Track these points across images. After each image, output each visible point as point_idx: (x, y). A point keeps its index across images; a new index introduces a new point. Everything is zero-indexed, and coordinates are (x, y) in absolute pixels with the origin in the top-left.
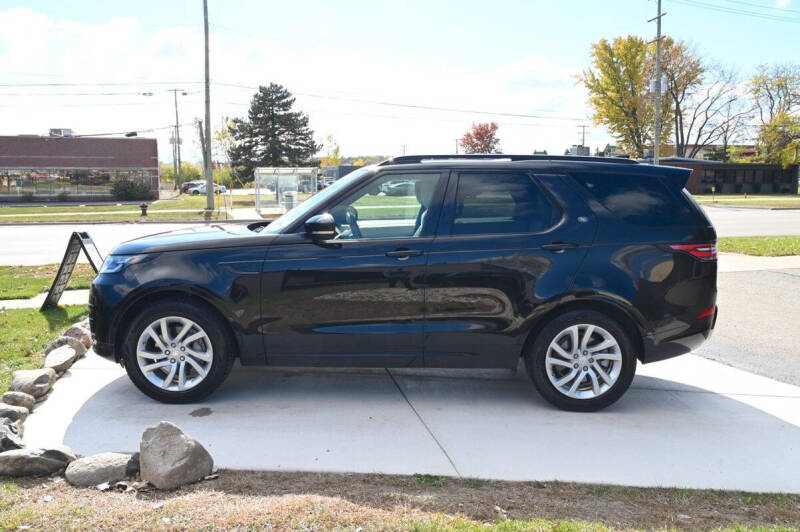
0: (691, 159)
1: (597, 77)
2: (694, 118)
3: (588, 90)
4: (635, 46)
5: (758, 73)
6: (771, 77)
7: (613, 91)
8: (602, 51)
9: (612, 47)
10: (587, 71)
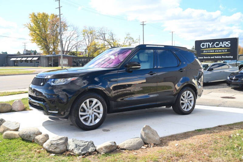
0: (66, 55)
1: (32, 26)
2: (66, 42)
3: (29, 30)
4: (45, 16)
5: (84, 28)
6: (88, 30)
7: (38, 31)
8: (34, 17)
9: (37, 16)
10: (28, 23)
